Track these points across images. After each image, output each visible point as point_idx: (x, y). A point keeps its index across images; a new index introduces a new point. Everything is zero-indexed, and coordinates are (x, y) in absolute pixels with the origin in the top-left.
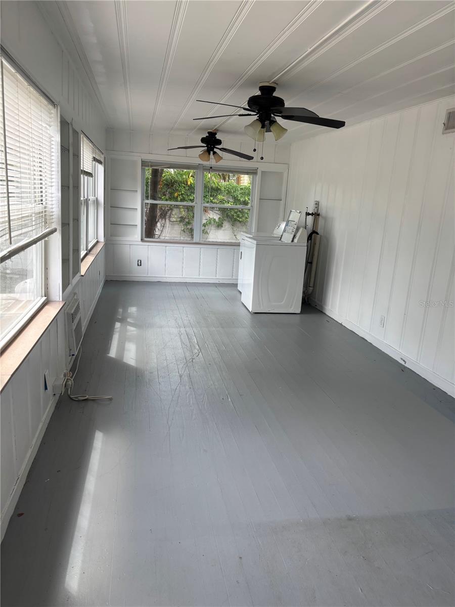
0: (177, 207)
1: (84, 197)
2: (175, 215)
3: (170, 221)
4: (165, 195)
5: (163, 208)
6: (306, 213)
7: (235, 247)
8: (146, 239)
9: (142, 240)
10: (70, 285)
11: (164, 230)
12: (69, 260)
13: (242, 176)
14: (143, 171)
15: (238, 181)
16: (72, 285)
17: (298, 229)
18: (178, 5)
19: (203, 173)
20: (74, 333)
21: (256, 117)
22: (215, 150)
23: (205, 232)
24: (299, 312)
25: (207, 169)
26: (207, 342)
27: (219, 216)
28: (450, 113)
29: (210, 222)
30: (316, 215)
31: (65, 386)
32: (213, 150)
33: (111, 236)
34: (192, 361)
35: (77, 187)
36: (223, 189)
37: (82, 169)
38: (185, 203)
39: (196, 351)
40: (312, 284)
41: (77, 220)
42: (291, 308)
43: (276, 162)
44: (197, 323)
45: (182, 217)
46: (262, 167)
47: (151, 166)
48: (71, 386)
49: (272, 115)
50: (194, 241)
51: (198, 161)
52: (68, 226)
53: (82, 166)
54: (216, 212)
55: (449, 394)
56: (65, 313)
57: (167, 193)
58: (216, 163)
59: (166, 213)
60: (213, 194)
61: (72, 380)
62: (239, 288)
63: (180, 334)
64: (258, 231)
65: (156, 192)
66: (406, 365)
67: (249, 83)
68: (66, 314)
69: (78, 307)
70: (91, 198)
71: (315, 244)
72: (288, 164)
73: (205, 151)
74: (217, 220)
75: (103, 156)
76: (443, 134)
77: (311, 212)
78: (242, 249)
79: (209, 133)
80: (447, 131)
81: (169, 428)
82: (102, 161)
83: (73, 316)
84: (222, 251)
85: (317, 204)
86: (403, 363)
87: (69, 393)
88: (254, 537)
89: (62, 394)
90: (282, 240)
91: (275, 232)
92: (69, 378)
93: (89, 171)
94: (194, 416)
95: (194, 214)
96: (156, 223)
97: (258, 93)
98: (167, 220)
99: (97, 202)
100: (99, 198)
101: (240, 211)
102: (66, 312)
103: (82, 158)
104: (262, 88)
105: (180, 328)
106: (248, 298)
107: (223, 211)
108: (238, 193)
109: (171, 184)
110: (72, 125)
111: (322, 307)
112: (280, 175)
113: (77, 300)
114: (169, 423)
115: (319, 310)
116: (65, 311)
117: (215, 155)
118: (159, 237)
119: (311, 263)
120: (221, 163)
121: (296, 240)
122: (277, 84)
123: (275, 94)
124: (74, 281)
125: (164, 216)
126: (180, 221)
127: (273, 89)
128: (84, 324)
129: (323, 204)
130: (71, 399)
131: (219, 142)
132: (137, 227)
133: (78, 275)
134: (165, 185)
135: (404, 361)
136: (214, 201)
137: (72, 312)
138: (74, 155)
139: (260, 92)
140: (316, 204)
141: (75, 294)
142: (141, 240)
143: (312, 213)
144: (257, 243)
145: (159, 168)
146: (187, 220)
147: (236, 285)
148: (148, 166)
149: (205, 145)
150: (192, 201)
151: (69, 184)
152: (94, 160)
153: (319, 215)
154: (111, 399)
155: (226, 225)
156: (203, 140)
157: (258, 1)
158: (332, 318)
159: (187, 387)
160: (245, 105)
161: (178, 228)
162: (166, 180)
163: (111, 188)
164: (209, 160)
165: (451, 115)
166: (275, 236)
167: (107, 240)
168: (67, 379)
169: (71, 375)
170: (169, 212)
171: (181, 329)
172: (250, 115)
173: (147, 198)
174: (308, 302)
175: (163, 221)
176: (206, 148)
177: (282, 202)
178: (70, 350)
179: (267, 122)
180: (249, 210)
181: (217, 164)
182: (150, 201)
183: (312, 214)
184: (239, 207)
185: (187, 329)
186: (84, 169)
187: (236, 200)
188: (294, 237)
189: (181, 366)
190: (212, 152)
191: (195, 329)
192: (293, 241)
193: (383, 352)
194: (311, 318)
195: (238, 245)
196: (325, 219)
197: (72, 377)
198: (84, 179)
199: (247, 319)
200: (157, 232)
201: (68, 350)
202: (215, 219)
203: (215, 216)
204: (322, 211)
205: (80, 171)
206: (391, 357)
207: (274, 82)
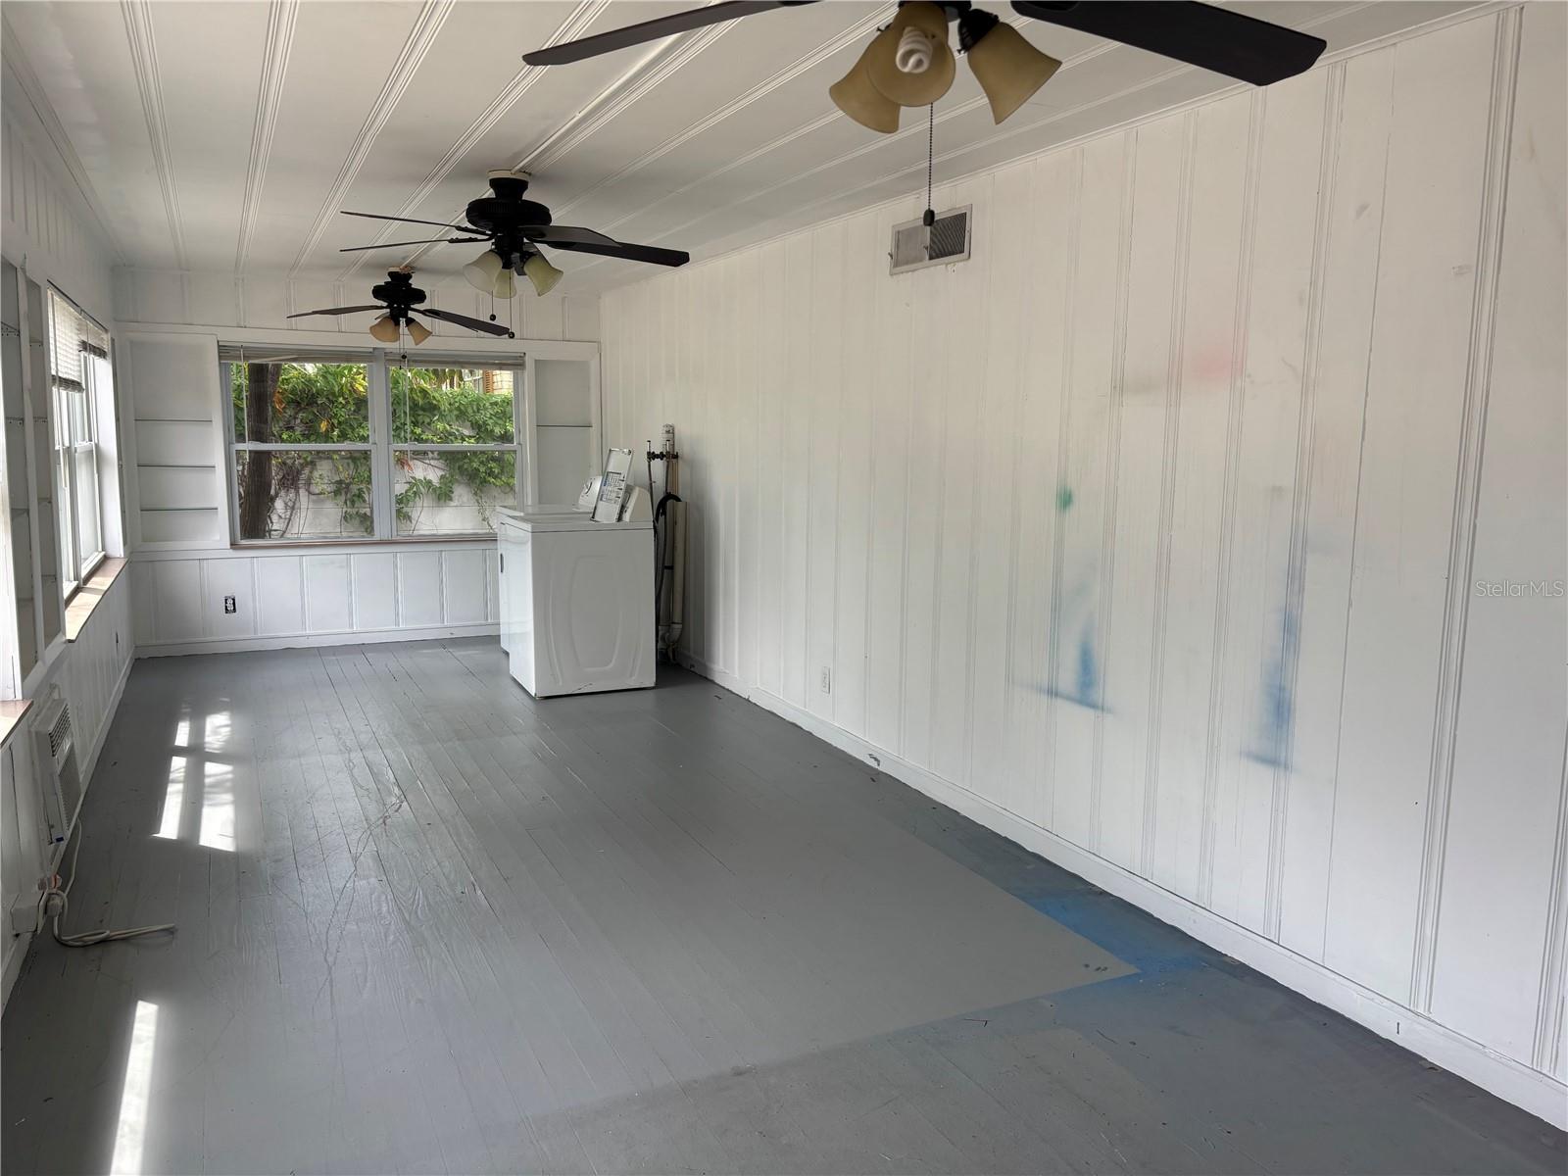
0: (327, 455)
1: (63, 445)
2: (324, 475)
3: (310, 493)
4: (290, 428)
5: (289, 462)
6: (649, 453)
7: (483, 546)
8: (244, 542)
9: (234, 545)
10: (39, 663)
11: (296, 520)
12: (32, 599)
13: (495, 372)
14: (224, 369)
15: (487, 383)
16: (44, 663)
17: (629, 491)
18: (275, 11)
19: (386, 368)
20: (58, 784)
21: (488, 245)
22: (411, 314)
23: (402, 516)
24: (653, 685)
25: (394, 360)
26: (422, 777)
27: (440, 473)
28: (899, 232)
29: (416, 489)
30: (671, 457)
31: (46, 912)
32: (405, 316)
33: (145, 540)
34: (384, 822)
35: (44, 419)
36: (444, 406)
37: (54, 373)
38: (346, 446)
39: (394, 800)
40: (677, 617)
41: (49, 501)
42: (631, 676)
43: (567, 337)
44: (396, 736)
45: (340, 482)
46: (533, 352)
47: (246, 358)
48: (60, 910)
49: (525, 240)
50: (377, 537)
51: (371, 342)
52: (25, 515)
53: (53, 366)
54: (432, 462)
55: (963, 813)
56: (29, 732)
57: (298, 421)
58: (417, 344)
59: (299, 472)
60: (420, 419)
61: (65, 895)
62: (504, 645)
63: (350, 768)
64: (540, 503)
65: (266, 422)
66: (881, 769)
67: (466, 171)
68: (34, 735)
69: (64, 719)
70: (81, 445)
71: (675, 523)
72: (599, 343)
73: (385, 318)
74: (436, 481)
75: (106, 337)
76: (891, 275)
77: (657, 452)
78: (502, 548)
79: (391, 274)
80: (898, 269)
81: (330, 969)
82: (107, 347)
83: (53, 741)
84: (452, 555)
85: (671, 431)
86: (872, 763)
87: (56, 932)
88: (532, 1142)
89: (39, 932)
90: (596, 518)
91: (581, 502)
92: (54, 891)
93: (73, 376)
94: (391, 938)
95: (370, 471)
96: (272, 500)
97: (489, 193)
98: (301, 491)
99: (97, 456)
100: (101, 445)
101: (494, 459)
102: (33, 730)
103: (52, 347)
104: (495, 183)
105: (350, 751)
106: (525, 666)
107: (452, 459)
108: (484, 416)
109: (306, 399)
110: (24, 271)
111: (705, 667)
112: (582, 367)
113: (60, 701)
114: (330, 959)
115: (701, 676)
116: (29, 726)
117: (412, 326)
118: (282, 536)
119: (671, 568)
120: (429, 345)
121: (627, 517)
122: (530, 174)
123: (526, 196)
124: (50, 653)
125: (292, 479)
126: (337, 493)
127: (522, 186)
128: (84, 768)
129: (683, 431)
130: (64, 945)
131: (420, 296)
132: (217, 513)
133: (59, 640)
134: (288, 403)
135: (876, 759)
136: (424, 437)
137: (51, 728)
138: (32, 341)
139: (492, 190)
140: (668, 432)
141: (53, 687)
142: (231, 545)
143: (661, 453)
144: (533, 527)
145: (269, 361)
146: (354, 488)
147: (496, 639)
148: (238, 358)
149: (385, 304)
150: (365, 439)
151: (23, 413)
152: (85, 349)
153: (676, 457)
154: (170, 931)
155: (461, 493)
156: (378, 292)
157: (461, 3)
158: (728, 690)
159: (373, 880)
160: (462, 219)
161: (333, 511)
162: (293, 391)
163: (133, 417)
164: (397, 339)
165: (900, 236)
166: (581, 511)
167: (131, 553)
168: (50, 894)
169: (59, 884)
170: (307, 471)
171: (353, 755)
172: (476, 240)
173: (241, 438)
174: (674, 659)
175: (292, 495)
176: (388, 310)
177: (594, 431)
178: (51, 827)
179: (516, 256)
180: (515, 452)
181: (418, 347)
182: (250, 446)
183: (661, 456)
184: (490, 446)
185: (370, 754)
186: (60, 375)
187: (481, 431)
188: (623, 509)
189: (355, 837)
190: (402, 321)
191: (388, 752)
192: (620, 519)
193: (836, 748)
194: (681, 695)
195: (492, 539)
196: (693, 464)
197: (63, 888)
198: (60, 397)
199: (524, 716)
200: (276, 523)
201: (44, 827)
202: (430, 482)
203: (428, 472)
204: (683, 448)
205: (49, 380)
206: (850, 756)
207: (522, 171)
